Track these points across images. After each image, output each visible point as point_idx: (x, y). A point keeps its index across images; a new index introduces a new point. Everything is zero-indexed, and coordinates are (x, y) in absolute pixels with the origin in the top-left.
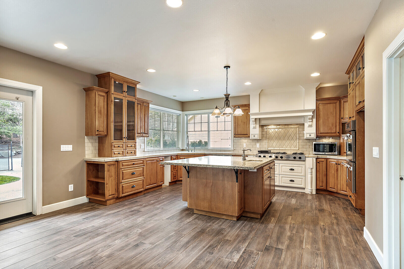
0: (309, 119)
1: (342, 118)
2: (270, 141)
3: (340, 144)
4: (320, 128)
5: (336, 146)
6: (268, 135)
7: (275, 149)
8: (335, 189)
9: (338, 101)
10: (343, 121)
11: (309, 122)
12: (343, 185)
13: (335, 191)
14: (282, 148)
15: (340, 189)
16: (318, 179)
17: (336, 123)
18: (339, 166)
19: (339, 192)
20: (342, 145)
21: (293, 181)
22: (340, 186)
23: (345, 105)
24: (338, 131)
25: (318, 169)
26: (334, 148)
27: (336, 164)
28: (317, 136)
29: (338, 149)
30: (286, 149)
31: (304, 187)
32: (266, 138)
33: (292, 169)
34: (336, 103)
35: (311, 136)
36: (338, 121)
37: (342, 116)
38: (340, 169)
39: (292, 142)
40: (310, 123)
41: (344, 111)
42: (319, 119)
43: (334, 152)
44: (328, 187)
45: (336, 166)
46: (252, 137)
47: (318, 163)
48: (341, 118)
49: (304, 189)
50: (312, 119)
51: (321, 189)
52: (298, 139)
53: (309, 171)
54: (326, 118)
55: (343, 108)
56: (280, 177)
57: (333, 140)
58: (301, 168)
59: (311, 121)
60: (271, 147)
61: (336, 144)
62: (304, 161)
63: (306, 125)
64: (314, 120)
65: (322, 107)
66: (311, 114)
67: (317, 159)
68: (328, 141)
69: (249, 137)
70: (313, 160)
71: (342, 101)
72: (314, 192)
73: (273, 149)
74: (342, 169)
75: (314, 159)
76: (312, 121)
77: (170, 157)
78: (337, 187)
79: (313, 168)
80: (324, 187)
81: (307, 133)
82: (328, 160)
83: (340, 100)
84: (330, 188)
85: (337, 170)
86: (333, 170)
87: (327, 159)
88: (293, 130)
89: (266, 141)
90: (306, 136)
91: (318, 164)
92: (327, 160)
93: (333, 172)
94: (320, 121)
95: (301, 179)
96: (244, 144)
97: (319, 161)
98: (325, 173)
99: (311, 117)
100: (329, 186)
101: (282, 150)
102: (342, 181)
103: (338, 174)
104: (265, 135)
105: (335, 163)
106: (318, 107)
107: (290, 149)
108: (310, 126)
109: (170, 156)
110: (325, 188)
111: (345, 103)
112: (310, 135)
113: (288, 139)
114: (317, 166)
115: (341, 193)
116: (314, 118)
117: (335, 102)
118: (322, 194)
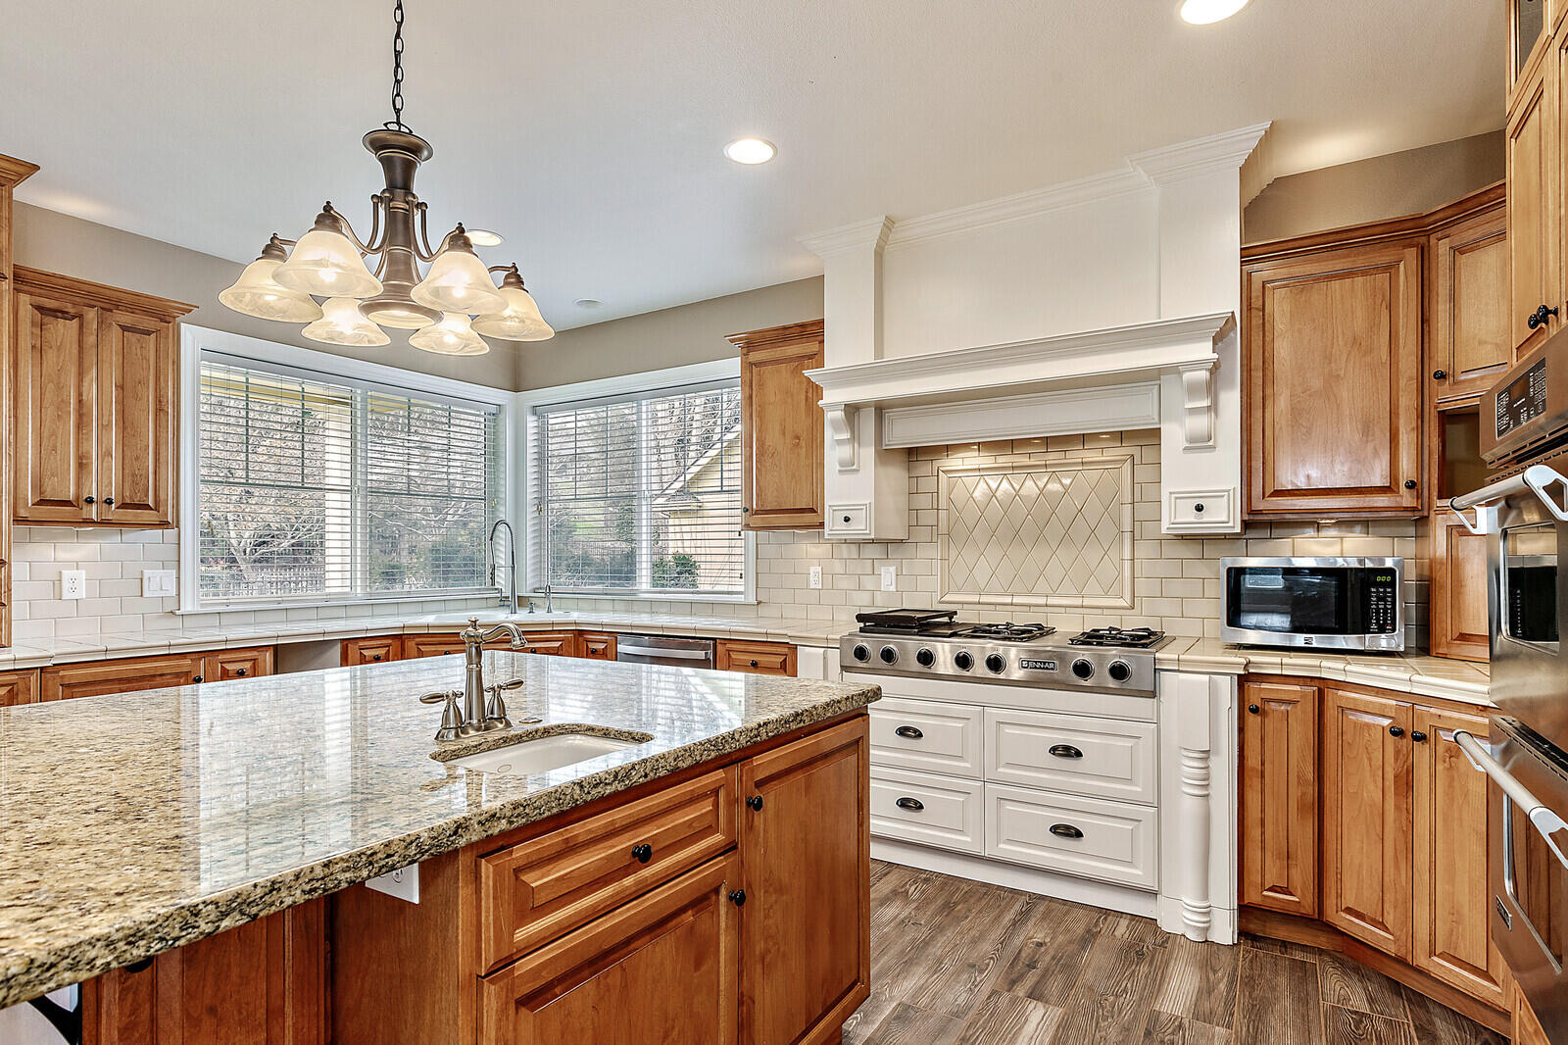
0: (1192, 390)
1: (1441, 376)
2: (953, 553)
3: (1426, 572)
4: (1269, 459)
5: (1392, 584)
6: (943, 514)
7: (984, 599)
8: (1386, 930)
9: (1411, 254)
10: (1449, 398)
11: (1193, 411)
12: (1455, 913)
13: (1391, 949)
14: (1030, 593)
15: (1433, 943)
16: (1254, 832)
17: (1393, 414)
18: (1422, 753)
19: (1422, 961)
20: (1443, 577)
21: (1074, 833)
22: (1433, 921)
23: (1464, 276)
24: (1407, 469)
25: (1253, 761)
26: (1379, 599)
27: (1397, 733)
28: (1251, 512)
29: (1405, 611)
30: (1051, 601)
31: (1149, 883)
32: (935, 532)
33: (1069, 752)
34: (1390, 268)
35: (1206, 516)
36: (1407, 401)
37: (1440, 360)
38: (1433, 776)
39: (1092, 555)
40: (1201, 423)
41: (1454, 317)
42: (1269, 391)
43: (1382, 630)
44: (1330, 903)
45: (1397, 752)
46: (833, 525)
47: (1255, 710)
48: (1431, 376)
49: (1153, 894)
50: (1212, 387)
51: (1276, 907)
52: (1127, 537)
53: (1190, 767)
54: (1316, 384)
55: (1453, 298)
56: (991, 802)
57: (1370, 539)
58: (1129, 743)
59: (1205, 403)
60: (959, 591)
61: (1391, 572)
62: (1153, 694)
63: (1173, 436)
64: (1231, 401)
65: (1287, 308)
66: (1204, 351)
67: (1244, 680)
68: (1335, 550)
69: (822, 525)
70: (1212, 689)
71: (1442, 248)
72: (1225, 932)
73: (976, 599)
74: (1452, 779)
75: (1227, 687)
76: (1213, 408)
77: (337, 650)
78: (1409, 916)
79: (1217, 753)
80: (1300, 898)
81: (1180, 497)
82: (1329, 694)
83: (1423, 240)
84: (1349, 910)
85: (1405, 782)
86: (1374, 776)
87: (1322, 687)
88: (1094, 475)
89: (933, 552)
90: (1176, 516)
91: (1253, 720)
92: (1321, 692)
93: (1372, 792)
94: (1269, 403)
95: (1129, 826)
96: (812, 570)
97: (1265, 700)
98: (1311, 791)
99: (1203, 375)
100: (1339, 896)
101: (1030, 606)
102: (1451, 879)
103: (1410, 813)
104: (928, 518)
105: (1386, 722)
106: (1257, 303)
107: (1078, 602)
108: (1201, 443)
109: (339, 646)
110: (1308, 908)
111: (1463, 259)
112: (1199, 508)
113: (1066, 538)
114: (1249, 734)
115: (1435, 972)
116: (1230, 386)
117: (1384, 257)
118: (1285, 945)
